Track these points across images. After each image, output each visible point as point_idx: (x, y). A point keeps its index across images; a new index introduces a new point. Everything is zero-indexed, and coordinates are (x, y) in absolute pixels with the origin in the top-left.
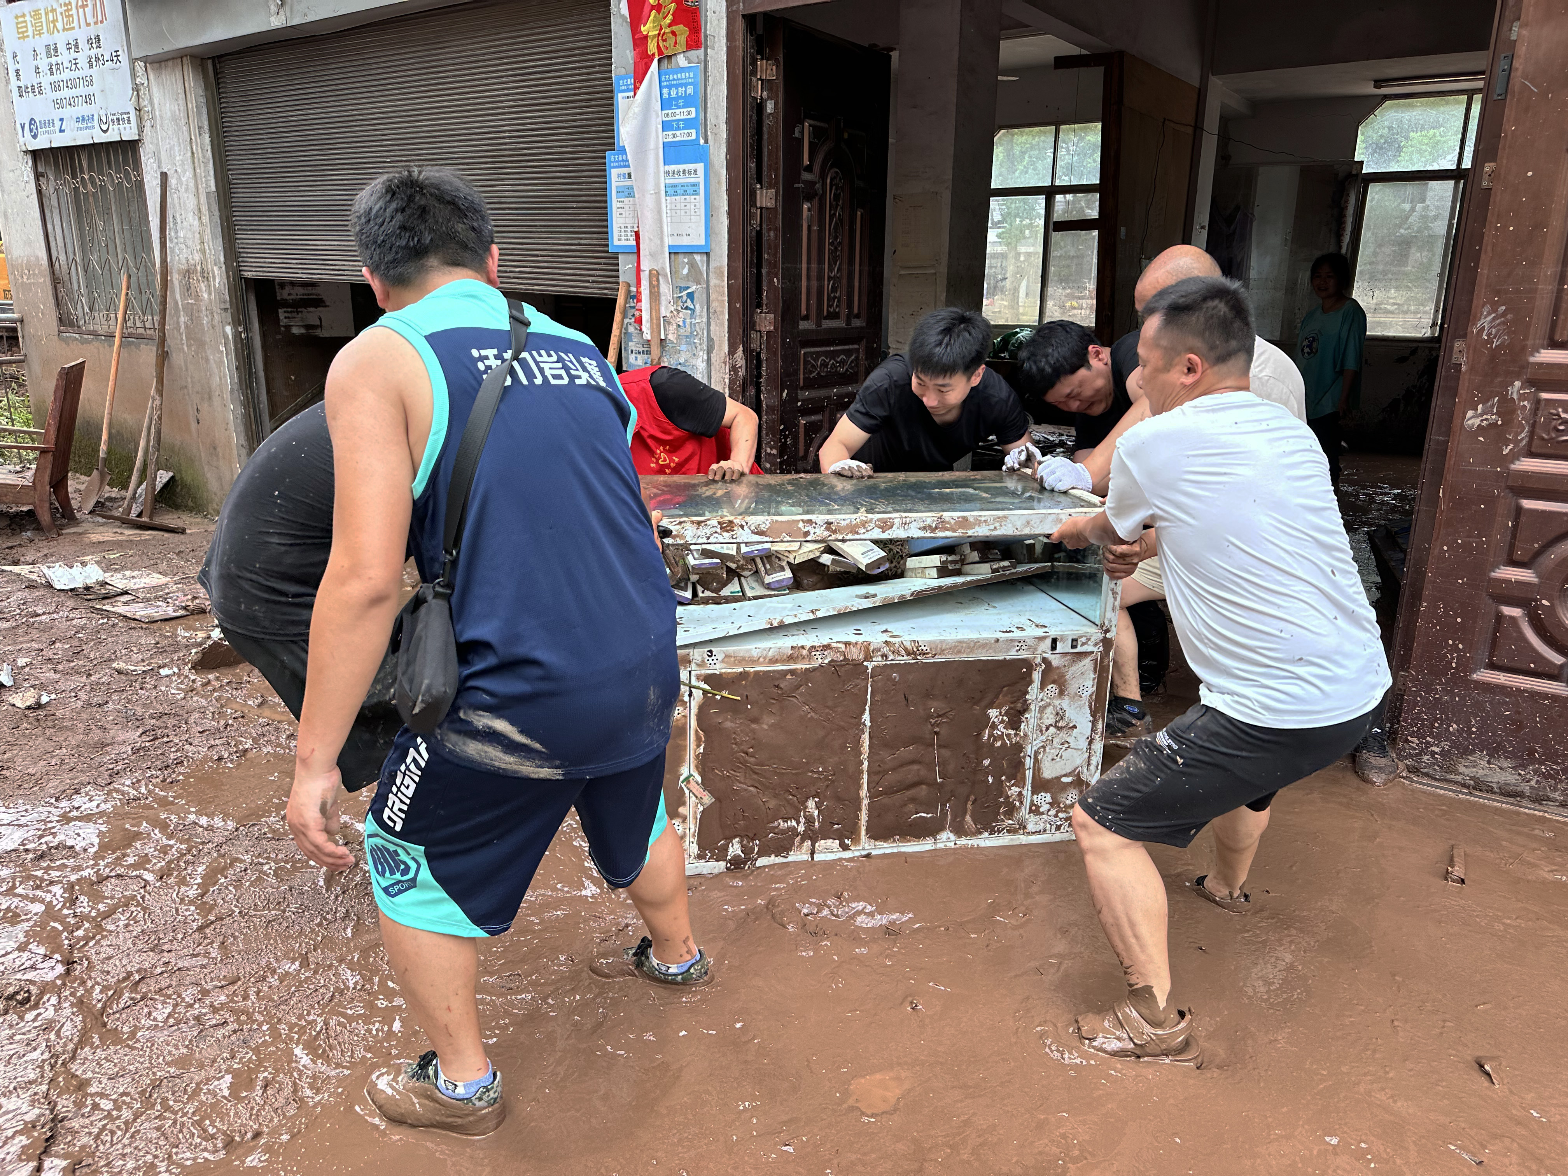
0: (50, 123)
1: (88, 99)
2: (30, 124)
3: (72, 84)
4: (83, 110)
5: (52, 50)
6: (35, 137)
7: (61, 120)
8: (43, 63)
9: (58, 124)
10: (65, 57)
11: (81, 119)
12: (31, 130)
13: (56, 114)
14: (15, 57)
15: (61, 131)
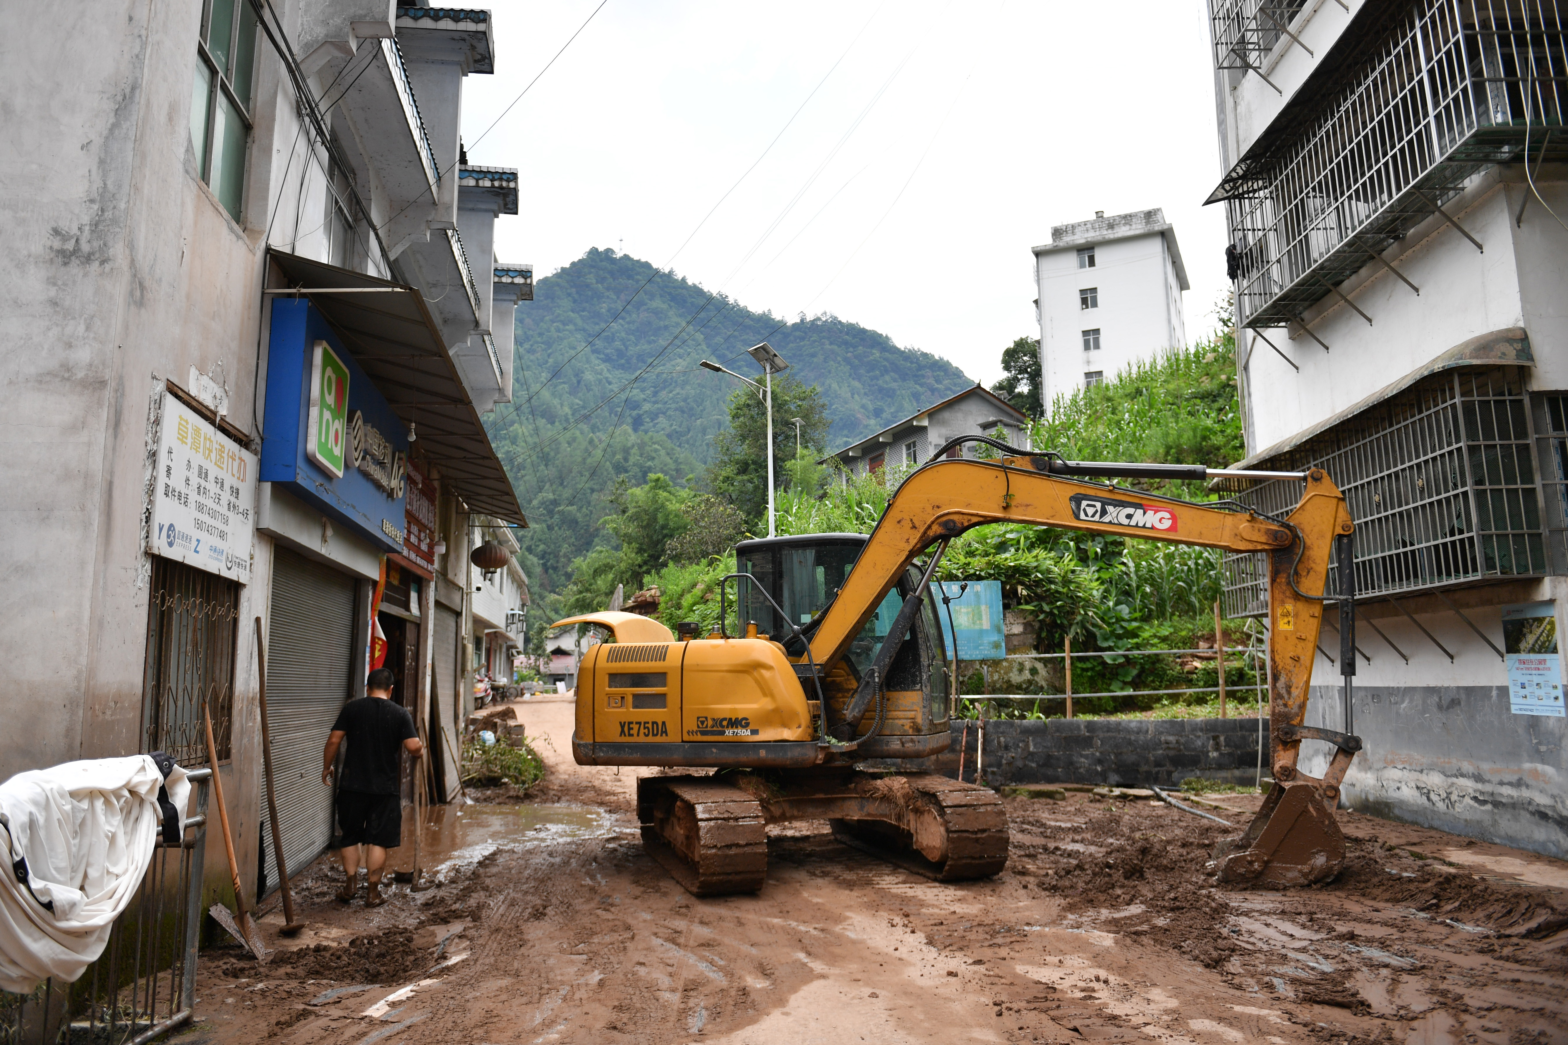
0: (187, 538)
1: (222, 535)
2: (169, 529)
3: (213, 514)
4: (216, 541)
5: (203, 474)
6: (171, 544)
7: (198, 541)
8: (195, 480)
9: (194, 543)
10: (212, 488)
11: (214, 549)
12: (168, 536)
13: (196, 534)
14: (170, 452)
15: (196, 551)
